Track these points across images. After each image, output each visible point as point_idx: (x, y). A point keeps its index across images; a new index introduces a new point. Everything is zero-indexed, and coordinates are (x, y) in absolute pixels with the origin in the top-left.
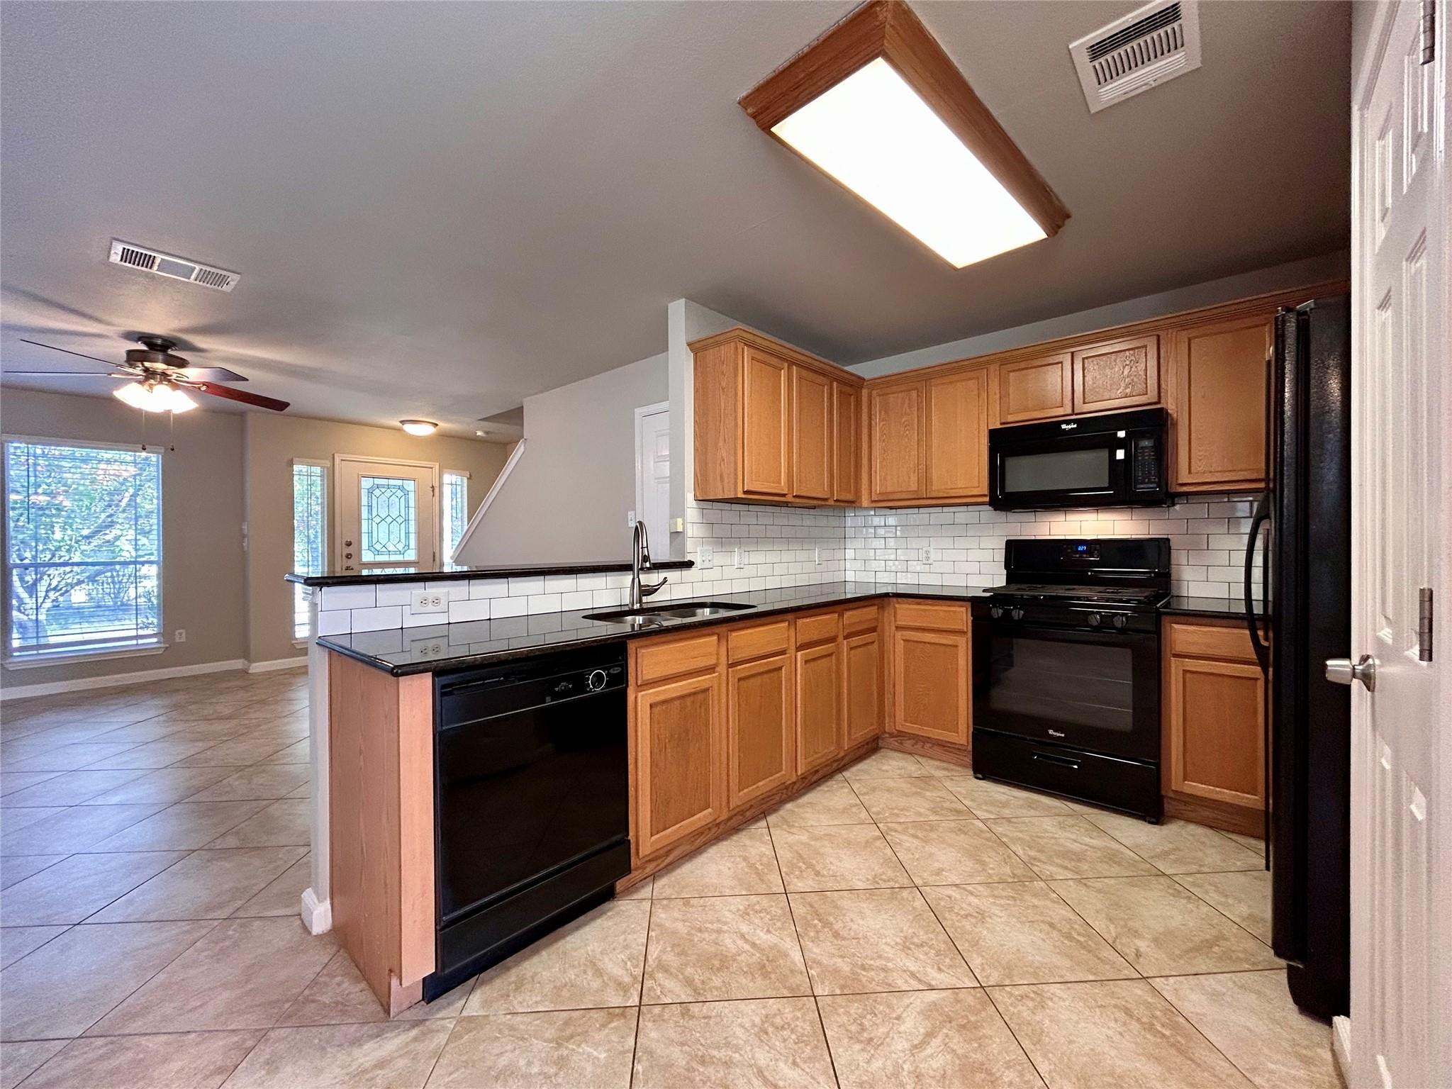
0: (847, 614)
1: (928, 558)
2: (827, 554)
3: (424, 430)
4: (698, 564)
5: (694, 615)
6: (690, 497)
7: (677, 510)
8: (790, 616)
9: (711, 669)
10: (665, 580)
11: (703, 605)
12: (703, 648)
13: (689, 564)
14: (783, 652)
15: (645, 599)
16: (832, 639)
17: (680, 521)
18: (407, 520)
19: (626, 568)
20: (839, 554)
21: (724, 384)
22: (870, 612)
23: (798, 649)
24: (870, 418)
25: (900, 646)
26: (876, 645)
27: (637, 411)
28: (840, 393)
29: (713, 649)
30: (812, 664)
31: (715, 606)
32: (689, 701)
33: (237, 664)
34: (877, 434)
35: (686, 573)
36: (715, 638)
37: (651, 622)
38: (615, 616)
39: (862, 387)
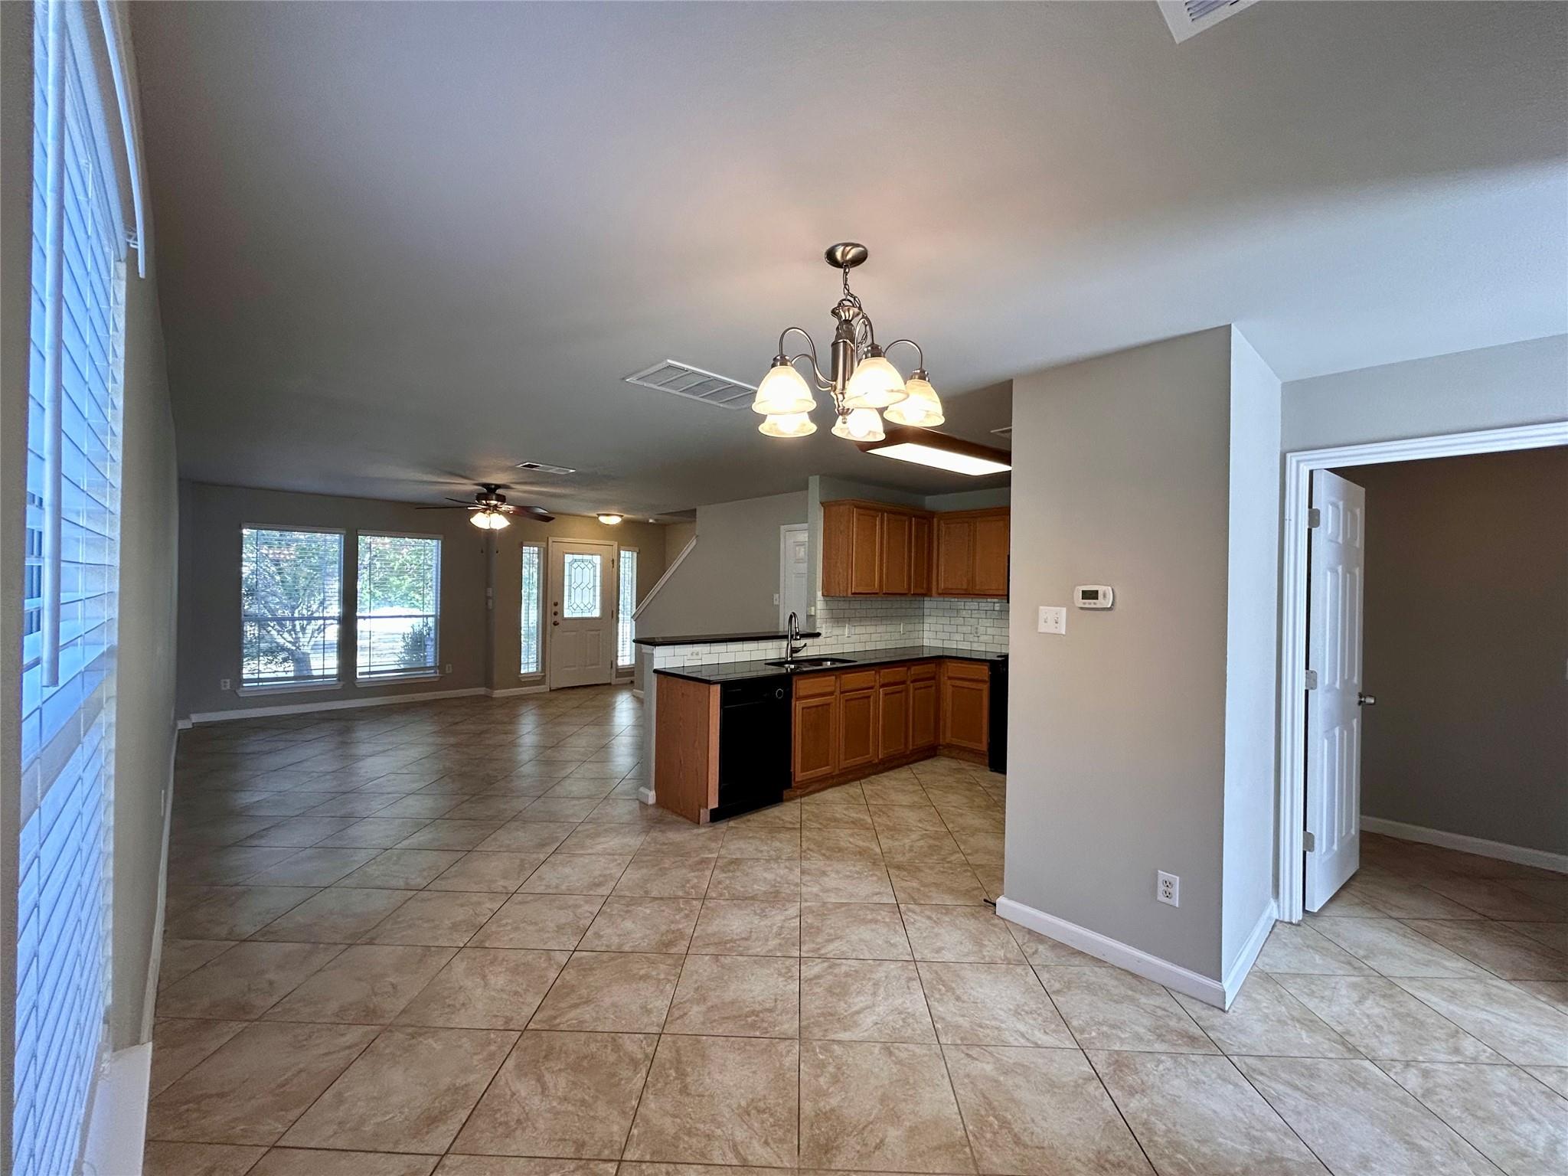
0: (913, 668)
1: (977, 633)
2: (910, 627)
3: (614, 520)
4: (824, 634)
5: (821, 665)
6: (819, 594)
7: (811, 602)
8: (876, 668)
9: (831, 693)
10: (805, 645)
11: (827, 660)
12: (827, 683)
13: (818, 635)
14: (872, 688)
15: (794, 655)
16: (903, 682)
17: (813, 608)
18: (594, 586)
19: (785, 637)
20: (919, 627)
21: (842, 529)
22: (931, 667)
23: (883, 686)
24: (938, 539)
25: (950, 690)
26: (934, 688)
27: (782, 527)
28: (917, 524)
29: (833, 683)
30: (889, 696)
31: (833, 660)
32: (820, 708)
33: (482, 691)
34: (942, 549)
35: (816, 640)
36: (834, 677)
37: (798, 668)
38: (780, 663)
39: (933, 518)
